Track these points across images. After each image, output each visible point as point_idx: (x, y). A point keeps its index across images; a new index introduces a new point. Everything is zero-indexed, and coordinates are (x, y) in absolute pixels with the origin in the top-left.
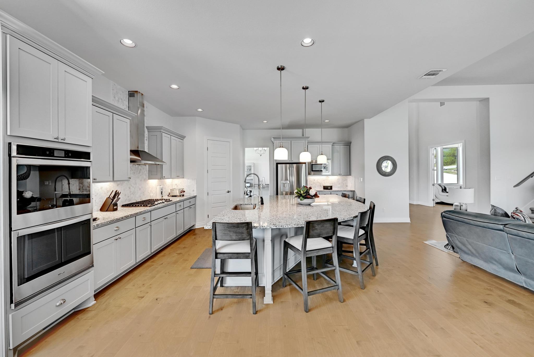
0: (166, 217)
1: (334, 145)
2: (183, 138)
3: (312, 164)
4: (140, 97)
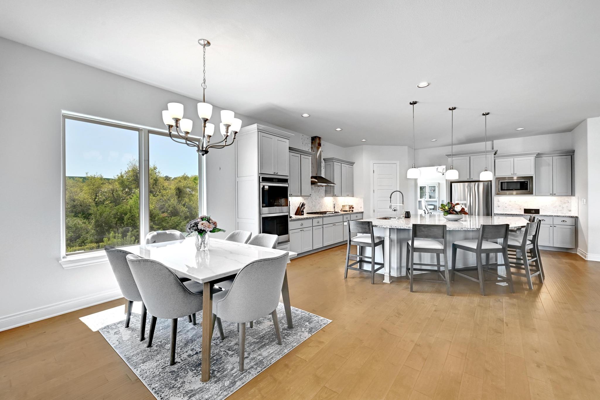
0: (334, 224)
1: (542, 156)
2: (352, 164)
3: (501, 182)
4: (318, 140)
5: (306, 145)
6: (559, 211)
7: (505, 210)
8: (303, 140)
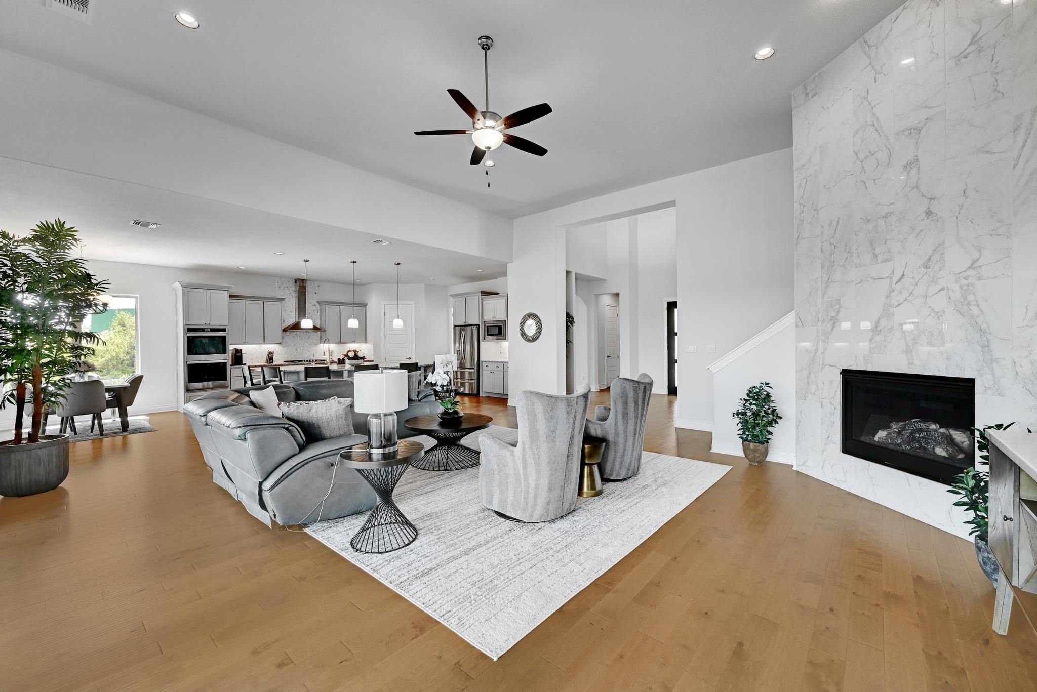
2: (365, 305)
3: (487, 327)
4: (300, 282)
5: (286, 288)
8: (280, 283)
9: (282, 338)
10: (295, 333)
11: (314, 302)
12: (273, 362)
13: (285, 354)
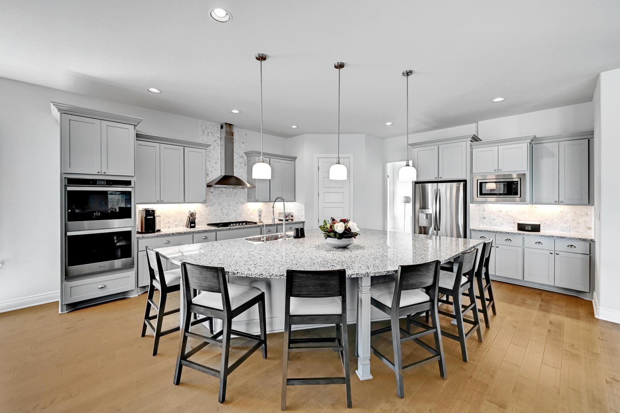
1: (542, 142)
2: (294, 159)
3: (480, 183)
4: (226, 128)
5: (210, 134)
6: (573, 228)
7: (492, 223)
8: (204, 127)
9: (207, 194)
10: (220, 189)
11: (242, 153)
12: (194, 227)
13: (208, 215)
